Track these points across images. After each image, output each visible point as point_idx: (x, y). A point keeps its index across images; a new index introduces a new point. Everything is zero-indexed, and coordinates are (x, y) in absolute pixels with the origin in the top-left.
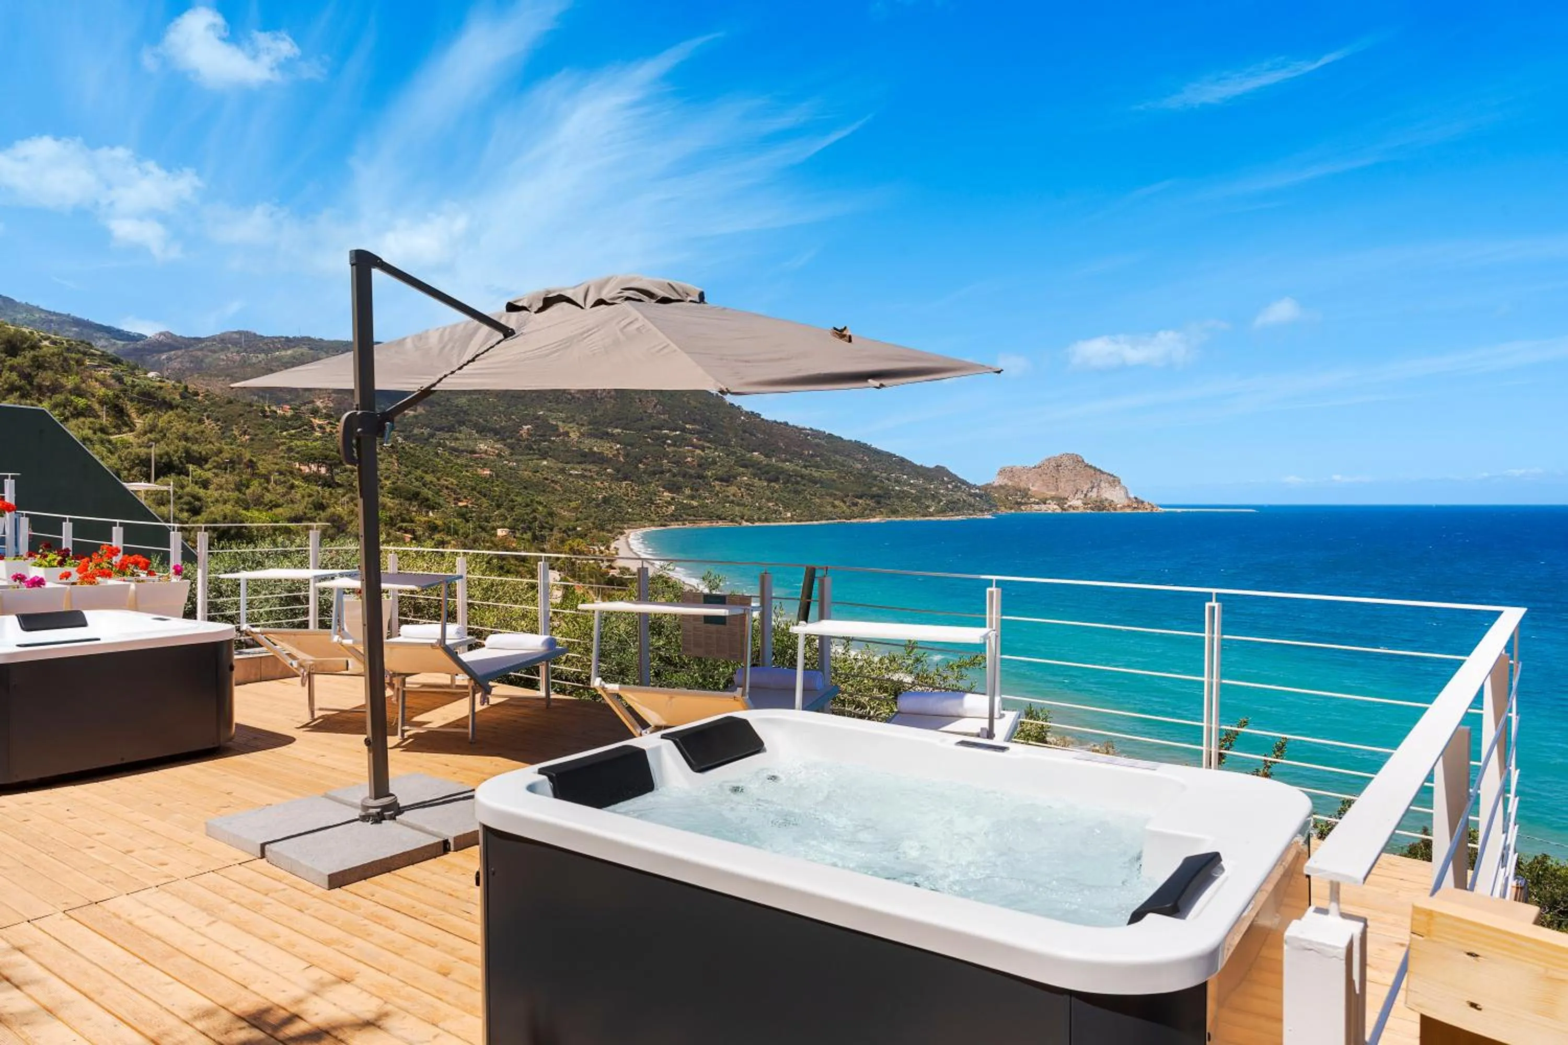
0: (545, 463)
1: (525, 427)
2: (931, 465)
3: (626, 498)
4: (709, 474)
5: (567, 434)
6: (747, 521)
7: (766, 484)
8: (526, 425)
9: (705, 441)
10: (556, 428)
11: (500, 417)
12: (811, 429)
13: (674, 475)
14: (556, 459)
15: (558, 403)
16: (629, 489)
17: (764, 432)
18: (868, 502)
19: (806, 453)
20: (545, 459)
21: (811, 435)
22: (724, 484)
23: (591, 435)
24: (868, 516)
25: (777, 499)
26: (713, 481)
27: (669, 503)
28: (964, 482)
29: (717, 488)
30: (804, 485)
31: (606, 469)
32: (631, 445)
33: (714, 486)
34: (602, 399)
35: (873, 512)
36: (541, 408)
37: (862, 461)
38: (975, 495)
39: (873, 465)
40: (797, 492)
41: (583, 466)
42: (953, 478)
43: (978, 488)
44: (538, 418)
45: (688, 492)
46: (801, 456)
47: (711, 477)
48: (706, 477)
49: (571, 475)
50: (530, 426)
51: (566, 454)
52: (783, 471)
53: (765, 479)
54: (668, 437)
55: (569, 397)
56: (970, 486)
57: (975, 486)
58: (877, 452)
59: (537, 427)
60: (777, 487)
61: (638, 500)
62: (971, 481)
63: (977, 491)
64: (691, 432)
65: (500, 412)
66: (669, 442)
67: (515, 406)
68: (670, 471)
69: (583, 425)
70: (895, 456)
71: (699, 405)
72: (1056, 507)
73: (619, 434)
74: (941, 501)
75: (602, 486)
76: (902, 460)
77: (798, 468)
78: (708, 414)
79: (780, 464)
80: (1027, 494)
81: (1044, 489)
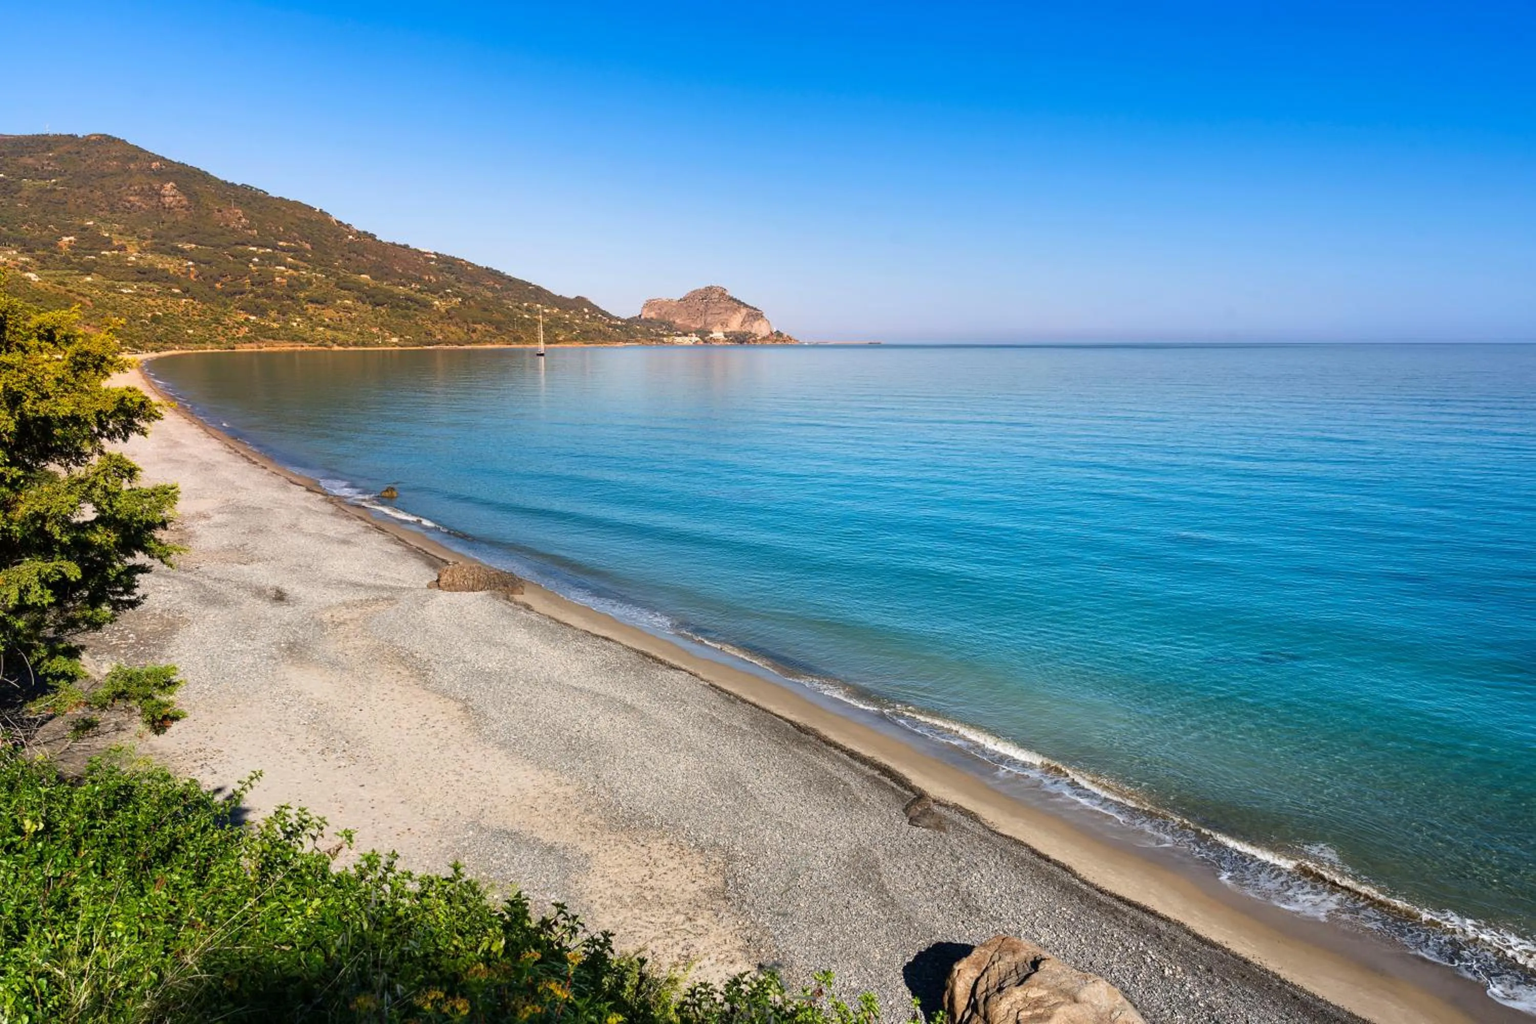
0: (89, 279)
1: (66, 239)
2: (572, 296)
3: (186, 318)
4: (302, 295)
5: (122, 248)
6: (339, 345)
7: (370, 308)
8: (67, 236)
9: (300, 260)
10: (109, 241)
11: (32, 226)
12: (436, 254)
13: (257, 296)
14: (104, 276)
15: (113, 212)
16: (190, 308)
17: (376, 254)
18: (487, 328)
19: (427, 278)
20: (89, 275)
21: (436, 260)
22: (319, 306)
23: (153, 250)
24: (485, 342)
25: (382, 324)
26: (306, 304)
27: (241, 325)
28: (605, 314)
29: (311, 311)
30: (415, 310)
31: (170, 288)
32: (208, 263)
33: (307, 309)
34: (170, 208)
35: (493, 338)
36: (91, 217)
37: (493, 289)
38: (616, 327)
39: (505, 294)
40: (405, 317)
41: (140, 284)
42: (594, 309)
43: (622, 321)
44: (85, 229)
45: (273, 314)
46: (419, 280)
47: (304, 299)
48: (298, 299)
49: (122, 293)
50: (72, 238)
51: (119, 270)
52: (391, 296)
53: (370, 303)
54: (254, 254)
55: (128, 205)
56: (611, 317)
57: (618, 319)
58: (511, 280)
59: (81, 239)
60: (384, 311)
61: (202, 320)
62: (614, 313)
63: (619, 323)
64: (283, 249)
65: (33, 220)
66: (256, 260)
67: (54, 213)
68: (252, 291)
69: (145, 239)
70: (530, 284)
71: (296, 221)
72: (698, 339)
73: (192, 250)
74: (575, 330)
75: (153, 303)
76: (539, 289)
77: (413, 293)
78: (309, 230)
79: (391, 288)
80: (671, 327)
81: (688, 322)
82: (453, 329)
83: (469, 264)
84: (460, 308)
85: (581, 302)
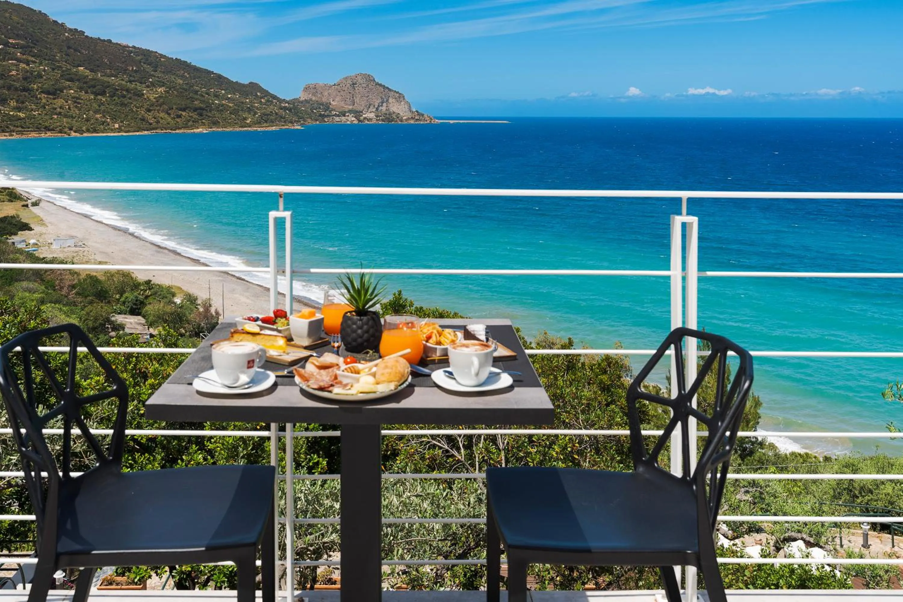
2: (246, 82)
4: (35, 86)
6: (75, 132)
7: (92, 97)
9: (30, 55)
17: (89, 49)
18: (191, 115)
21: (134, 53)
22: (51, 96)
24: (192, 127)
25: (104, 111)
26: (39, 94)
28: (275, 97)
29: (44, 101)
30: (130, 99)
33: (40, 99)
35: (196, 123)
37: (182, 77)
38: (285, 109)
39: (194, 81)
40: (123, 105)
42: (266, 93)
43: (287, 102)
45: (13, 103)
46: (125, 71)
47: (37, 90)
48: (32, 90)
52: (109, 85)
53: (92, 92)
56: (280, 101)
60: (104, 99)
62: (282, 97)
63: (287, 105)
64: (14, 46)
72: (353, 118)
74: (256, 113)
77: (124, 83)
78: (32, 29)
79: (106, 79)
80: (328, 108)
81: (342, 104)
82: (162, 115)
83: (162, 56)
84: (166, 97)
85: (254, 87)
